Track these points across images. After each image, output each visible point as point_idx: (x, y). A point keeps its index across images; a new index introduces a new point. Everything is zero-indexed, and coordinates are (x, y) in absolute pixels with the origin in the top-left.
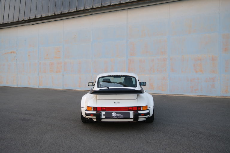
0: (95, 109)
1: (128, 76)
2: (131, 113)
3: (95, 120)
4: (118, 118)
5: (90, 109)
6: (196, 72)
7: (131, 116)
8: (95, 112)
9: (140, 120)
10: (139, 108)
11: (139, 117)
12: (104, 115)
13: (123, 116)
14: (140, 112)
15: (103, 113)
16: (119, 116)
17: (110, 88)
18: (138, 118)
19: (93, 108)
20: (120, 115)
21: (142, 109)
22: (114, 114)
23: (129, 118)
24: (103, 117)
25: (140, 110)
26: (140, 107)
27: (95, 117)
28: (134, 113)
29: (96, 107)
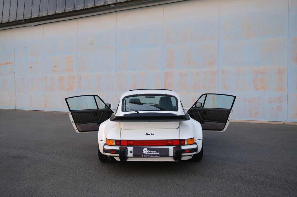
0: (118, 142)
1: (166, 95)
2: (171, 148)
3: (118, 159)
4: (151, 156)
5: (111, 143)
6: (257, 89)
7: (171, 154)
8: (117, 148)
9: (183, 158)
10: (182, 142)
11: (183, 154)
12: (131, 152)
13: (158, 153)
14: (183, 147)
15: (130, 149)
16: (153, 153)
17: (140, 112)
18: (181, 156)
19: (115, 141)
20: (155, 152)
21: (186, 143)
22: (145, 151)
23: (168, 156)
24: (130, 154)
25: (184, 144)
26: (184, 140)
27: (118, 155)
28: (175, 149)
29: (120, 141)
